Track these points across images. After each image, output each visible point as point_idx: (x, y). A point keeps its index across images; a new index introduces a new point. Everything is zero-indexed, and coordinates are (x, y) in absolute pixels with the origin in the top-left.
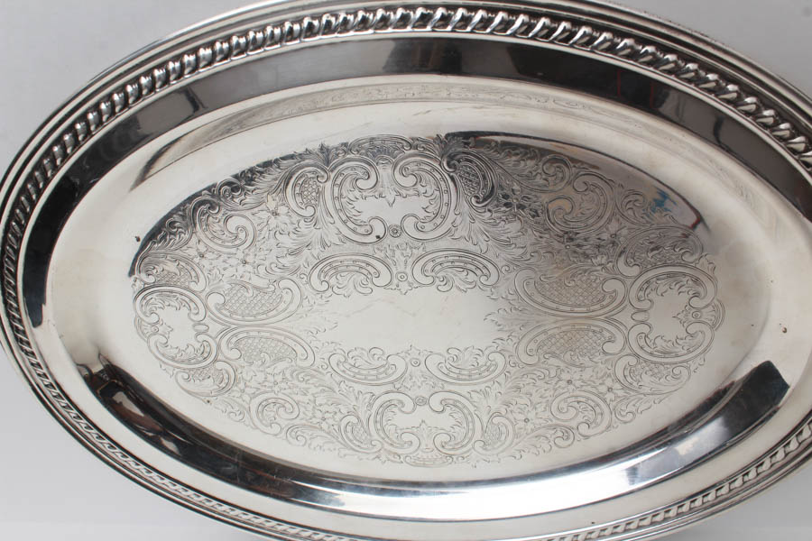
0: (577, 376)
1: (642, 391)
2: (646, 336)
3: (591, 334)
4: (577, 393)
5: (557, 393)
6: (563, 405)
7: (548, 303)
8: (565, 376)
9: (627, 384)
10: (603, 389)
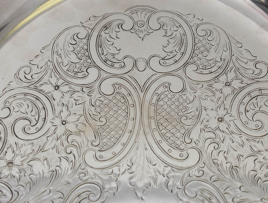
0: (213, 114)
1: (228, 58)
2: (163, 59)
3: (161, 103)
4: (234, 112)
5: (235, 131)
6: (252, 125)
7: (124, 140)
8: (214, 123)
9: (220, 71)
10: (227, 90)
